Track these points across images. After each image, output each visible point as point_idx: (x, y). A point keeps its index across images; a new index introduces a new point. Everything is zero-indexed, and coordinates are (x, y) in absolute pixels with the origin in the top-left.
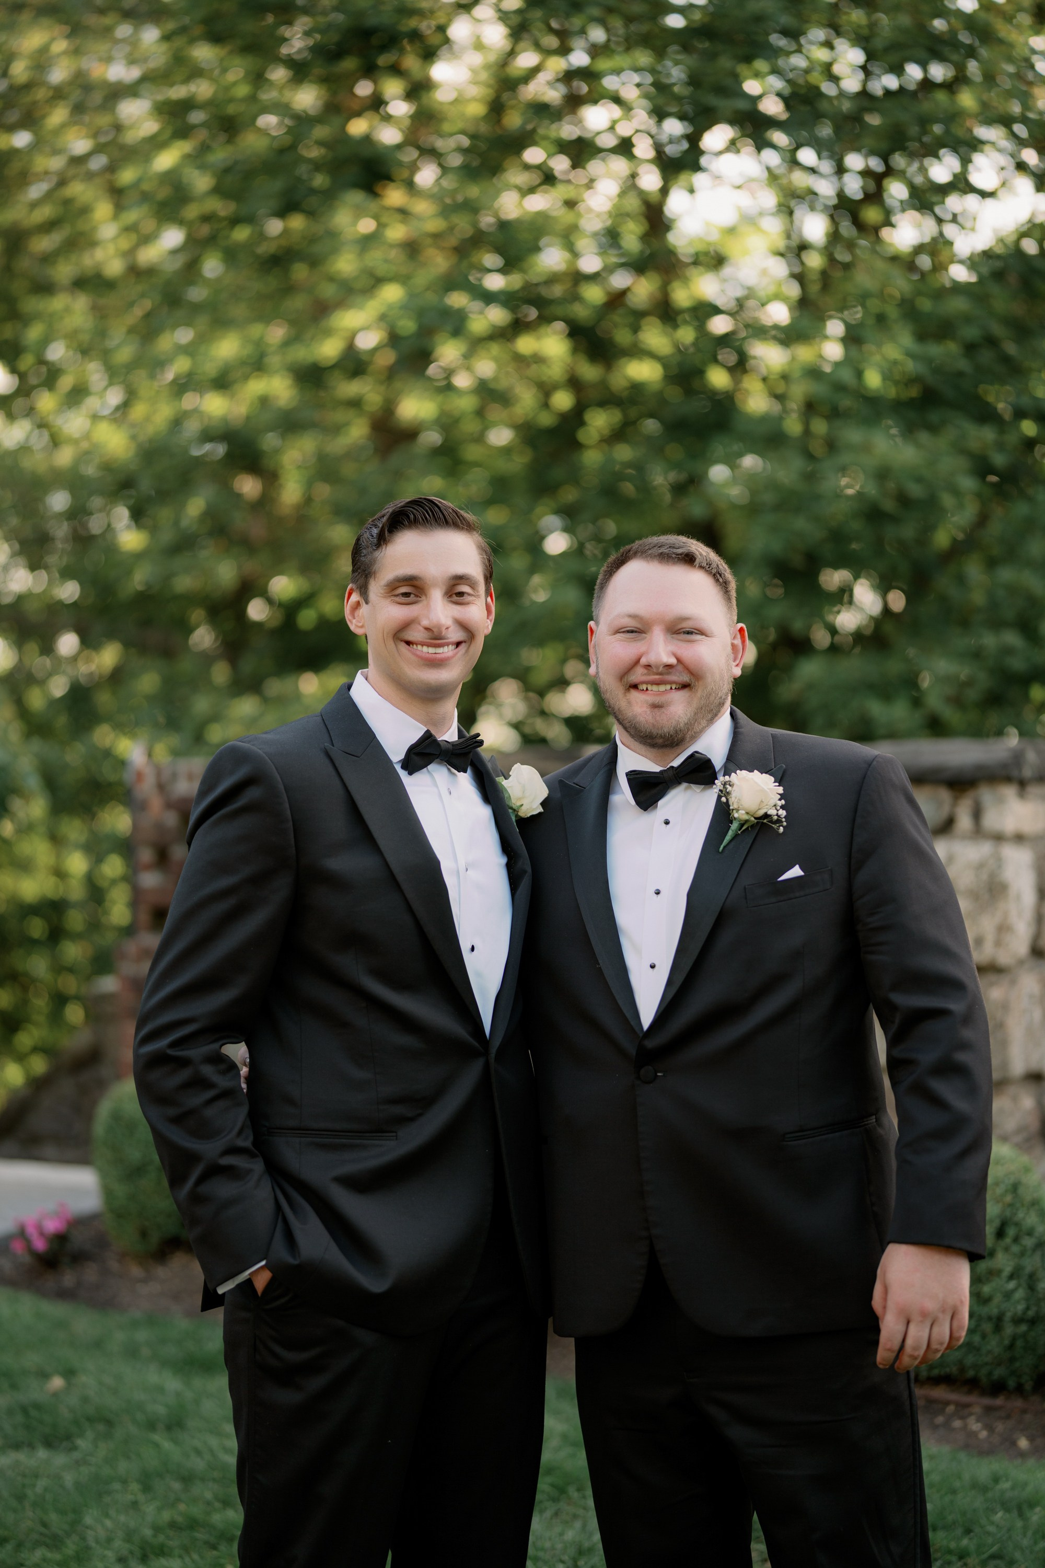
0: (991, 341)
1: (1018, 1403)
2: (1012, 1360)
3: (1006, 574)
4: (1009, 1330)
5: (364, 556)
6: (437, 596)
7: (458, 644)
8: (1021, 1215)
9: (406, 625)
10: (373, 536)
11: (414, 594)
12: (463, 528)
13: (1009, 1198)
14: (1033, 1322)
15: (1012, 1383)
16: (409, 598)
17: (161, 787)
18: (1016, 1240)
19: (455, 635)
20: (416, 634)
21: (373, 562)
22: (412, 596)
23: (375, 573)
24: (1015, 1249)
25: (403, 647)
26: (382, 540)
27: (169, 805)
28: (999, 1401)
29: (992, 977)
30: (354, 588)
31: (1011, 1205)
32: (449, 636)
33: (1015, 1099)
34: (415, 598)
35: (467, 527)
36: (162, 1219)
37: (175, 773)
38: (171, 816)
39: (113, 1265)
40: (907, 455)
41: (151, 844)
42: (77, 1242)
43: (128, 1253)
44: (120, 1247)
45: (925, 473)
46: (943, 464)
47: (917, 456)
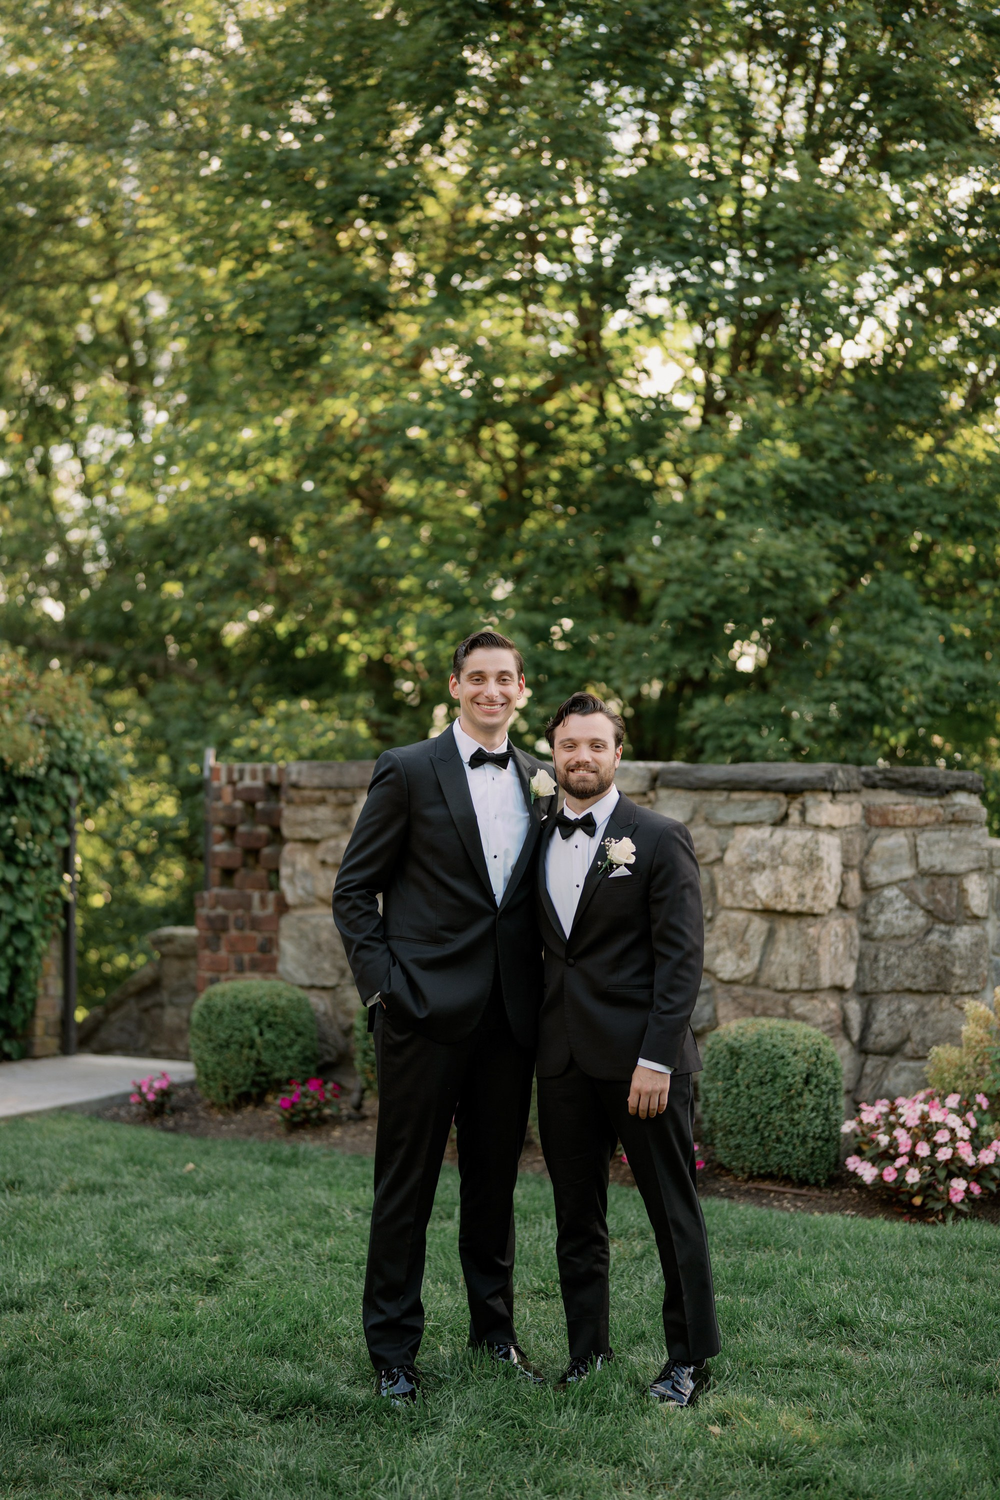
0: (851, 456)
1: (816, 1193)
2: (812, 1164)
3: (857, 638)
4: (811, 1143)
5: (458, 660)
6: (492, 681)
7: (503, 705)
8: (820, 1071)
9: (477, 695)
10: (462, 651)
11: (481, 680)
12: (507, 647)
13: (813, 1059)
14: (827, 1141)
15: (812, 1180)
16: (479, 682)
17: (231, 782)
18: (817, 1086)
19: (501, 700)
20: (482, 700)
21: (462, 664)
23: (463, 669)
24: (816, 1092)
25: (476, 706)
26: (467, 653)
27: (236, 795)
28: (804, 1191)
29: (811, 920)
30: (454, 676)
31: (815, 1064)
32: (498, 701)
33: (824, 1002)
35: (510, 648)
36: (240, 1080)
37: (242, 773)
38: (239, 804)
39: (202, 1114)
40: (782, 545)
41: (223, 824)
42: (174, 1098)
43: (213, 1105)
44: (208, 1101)
45: (795, 560)
46: (809, 554)
47: (790, 546)
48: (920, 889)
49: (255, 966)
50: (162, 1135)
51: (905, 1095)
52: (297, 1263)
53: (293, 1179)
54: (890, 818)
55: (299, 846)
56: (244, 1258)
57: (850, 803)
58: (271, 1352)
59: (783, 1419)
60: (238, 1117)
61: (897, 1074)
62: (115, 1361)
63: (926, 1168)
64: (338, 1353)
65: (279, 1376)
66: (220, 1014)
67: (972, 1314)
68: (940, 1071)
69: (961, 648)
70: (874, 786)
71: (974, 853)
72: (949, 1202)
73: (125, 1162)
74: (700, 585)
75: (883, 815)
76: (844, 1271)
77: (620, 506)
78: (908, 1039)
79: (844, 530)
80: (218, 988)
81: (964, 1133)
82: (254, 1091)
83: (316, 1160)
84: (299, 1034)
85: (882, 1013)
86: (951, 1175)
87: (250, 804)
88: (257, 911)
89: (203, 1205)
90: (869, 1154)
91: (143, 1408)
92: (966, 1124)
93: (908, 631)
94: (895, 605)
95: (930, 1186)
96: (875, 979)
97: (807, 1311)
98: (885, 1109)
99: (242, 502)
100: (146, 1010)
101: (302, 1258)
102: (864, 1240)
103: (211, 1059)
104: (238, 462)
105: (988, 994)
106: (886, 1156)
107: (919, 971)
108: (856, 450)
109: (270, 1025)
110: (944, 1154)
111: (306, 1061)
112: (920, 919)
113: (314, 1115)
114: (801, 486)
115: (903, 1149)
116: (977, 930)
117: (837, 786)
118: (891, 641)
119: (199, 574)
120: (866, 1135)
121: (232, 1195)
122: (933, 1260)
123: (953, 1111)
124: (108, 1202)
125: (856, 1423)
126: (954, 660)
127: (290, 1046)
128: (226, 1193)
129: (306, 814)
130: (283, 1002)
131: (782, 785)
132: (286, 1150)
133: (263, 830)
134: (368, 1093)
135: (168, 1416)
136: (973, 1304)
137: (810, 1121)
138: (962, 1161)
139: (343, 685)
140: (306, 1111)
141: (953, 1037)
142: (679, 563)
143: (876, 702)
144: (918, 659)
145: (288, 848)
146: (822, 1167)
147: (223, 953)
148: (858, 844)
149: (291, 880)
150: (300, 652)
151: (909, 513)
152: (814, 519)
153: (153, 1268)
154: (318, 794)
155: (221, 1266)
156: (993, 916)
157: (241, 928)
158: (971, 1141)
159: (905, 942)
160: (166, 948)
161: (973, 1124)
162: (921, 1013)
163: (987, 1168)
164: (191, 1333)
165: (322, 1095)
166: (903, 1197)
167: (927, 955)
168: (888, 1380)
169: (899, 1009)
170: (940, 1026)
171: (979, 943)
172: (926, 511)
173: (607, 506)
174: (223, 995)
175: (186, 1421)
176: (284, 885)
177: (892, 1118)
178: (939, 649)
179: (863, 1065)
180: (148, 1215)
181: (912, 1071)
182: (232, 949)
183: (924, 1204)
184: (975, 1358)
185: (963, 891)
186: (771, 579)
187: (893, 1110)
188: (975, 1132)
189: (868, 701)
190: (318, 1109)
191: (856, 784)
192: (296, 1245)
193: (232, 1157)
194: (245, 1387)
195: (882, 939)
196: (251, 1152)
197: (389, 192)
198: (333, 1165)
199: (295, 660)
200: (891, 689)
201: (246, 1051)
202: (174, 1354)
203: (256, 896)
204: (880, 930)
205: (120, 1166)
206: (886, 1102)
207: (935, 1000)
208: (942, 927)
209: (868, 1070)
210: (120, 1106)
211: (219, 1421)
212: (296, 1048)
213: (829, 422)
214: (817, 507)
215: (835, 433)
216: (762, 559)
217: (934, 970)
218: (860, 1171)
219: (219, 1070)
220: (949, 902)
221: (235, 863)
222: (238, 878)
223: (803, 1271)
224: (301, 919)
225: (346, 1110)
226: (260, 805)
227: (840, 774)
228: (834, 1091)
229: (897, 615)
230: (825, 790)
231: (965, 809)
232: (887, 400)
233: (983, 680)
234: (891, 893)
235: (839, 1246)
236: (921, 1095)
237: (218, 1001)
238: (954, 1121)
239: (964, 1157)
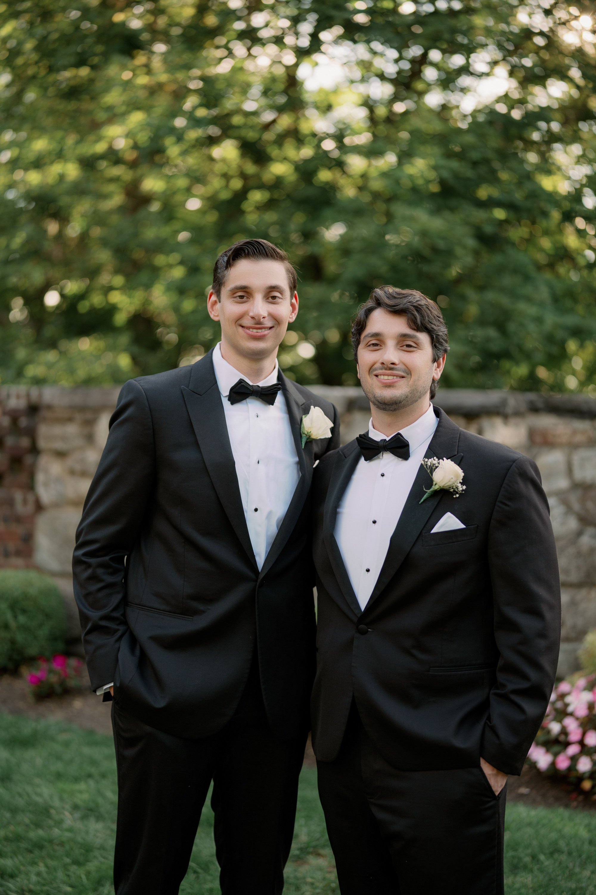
5: (219, 273)
6: (259, 298)
7: (271, 328)
9: (241, 317)
10: (224, 262)
11: (246, 296)
12: (277, 259)
16: (243, 300)
19: (268, 323)
20: (247, 322)
21: (224, 276)
22: (245, 298)
23: (224, 283)
25: (240, 329)
26: (229, 265)
30: (213, 292)
32: (265, 323)
34: (246, 300)
35: (281, 258)
37: (10, 394)
48: (574, 499)
49: (18, 553)
51: (563, 677)
54: (550, 438)
55: (52, 457)
57: (518, 425)
68: (593, 656)
70: (536, 410)
75: (544, 436)
82: (10, 665)
83: (52, 738)
84: (47, 617)
87: (16, 420)
88: (19, 509)
90: (543, 740)
106: (558, 743)
111: (54, 638)
113: (58, 688)
115: (573, 737)
117: (509, 410)
127: (40, 627)
129: (57, 430)
130: (34, 591)
131: (463, 409)
133: (24, 442)
139: (113, 329)
140: (51, 686)
144: (535, 312)
145: (43, 458)
149: (45, 485)
154: (67, 413)
157: (8, 522)
159: (561, 543)
165: (66, 671)
167: (579, 554)
176: (39, 488)
177: (560, 706)
178: (549, 303)
181: (566, 652)
183: (593, 787)
187: (560, 698)
189: (498, 342)
190: (63, 682)
191: (523, 409)
203: (19, 496)
207: (583, 593)
208: (592, 530)
212: (45, 629)
217: (585, 567)
221: (3, 467)
226: (23, 422)
227: (511, 400)
230: (499, 415)
236: (582, 681)
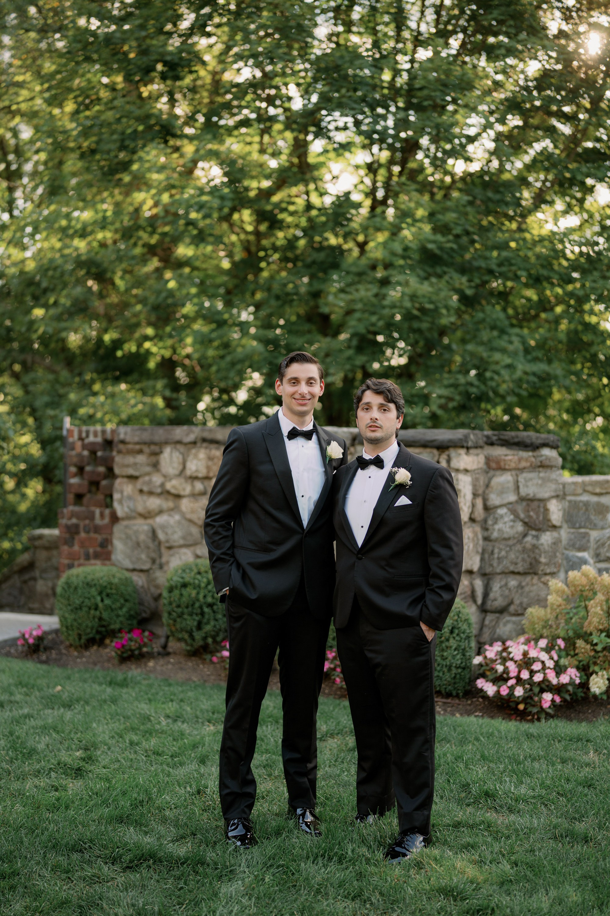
0: (468, 233)
1: (457, 701)
2: (455, 683)
3: (470, 347)
4: (454, 671)
5: (282, 370)
6: (303, 384)
7: (310, 399)
8: (460, 625)
9: (294, 394)
11: (296, 383)
13: (456, 617)
14: (464, 669)
15: (454, 693)
17: (81, 439)
18: (458, 635)
19: (308, 397)
20: (297, 396)
21: (285, 372)
23: (285, 375)
24: (458, 638)
25: (293, 400)
26: (287, 365)
27: (84, 447)
28: (449, 701)
31: (457, 621)
32: (306, 397)
36: (89, 630)
37: (88, 433)
38: (86, 453)
39: (64, 651)
40: (425, 288)
41: (75, 465)
42: (45, 642)
43: (71, 645)
44: (67, 643)
45: (434, 298)
46: (443, 294)
47: (430, 289)
48: (520, 509)
49: (97, 556)
50: (39, 666)
51: (511, 639)
52: (133, 756)
53: (125, 696)
54: (502, 464)
55: (125, 480)
56: (99, 753)
57: (477, 455)
58: (120, 820)
59: (459, 865)
60: (87, 653)
61: (505, 625)
62: (17, 830)
63: (527, 686)
64: (164, 820)
65: (126, 839)
66: (76, 588)
67: (568, 787)
68: (533, 623)
69: (534, 354)
70: (492, 444)
71: (553, 486)
72: (541, 707)
73: (16, 685)
74: (374, 313)
75: (498, 462)
76: (483, 757)
77: (322, 263)
78: (511, 603)
79: (464, 279)
80: (75, 571)
81: (550, 664)
82: (98, 637)
83: (139, 683)
84: (126, 600)
85: (496, 587)
86: (542, 691)
87: (93, 453)
88: (98, 521)
89: (68, 715)
90: (491, 677)
91: (38, 863)
92: (552, 658)
93: (503, 343)
94: (493, 328)
95: (531, 698)
96: (491, 565)
97: (464, 786)
98: (500, 649)
99: (84, 258)
100: (25, 582)
101: (136, 752)
102: (492, 734)
103: (70, 617)
104: (80, 232)
105: (562, 575)
106: (500, 679)
107: (519, 560)
108: (471, 229)
109: (108, 595)
110: (538, 678)
111: (131, 617)
112: (520, 527)
113: (137, 652)
114: (437, 252)
115: (512, 674)
116: (555, 534)
117: (470, 444)
118: (492, 349)
119: (56, 303)
120: (488, 665)
121: (88, 708)
122: (537, 748)
123: (542, 649)
124: (7, 714)
125: (506, 867)
126: (530, 361)
127: (121, 608)
128: (83, 706)
129: (130, 460)
130: (116, 581)
131: (436, 444)
132: (120, 677)
133: (102, 469)
134: (171, 639)
135: (55, 868)
136: (568, 780)
137: (454, 657)
138: (549, 682)
139: (147, 374)
140: (132, 651)
141: (542, 602)
142: (361, 300)
143: (483, 387)
144: (508, 361)
145: (118, 481)
146: (460, 685)
147: (76, 548)
148: (482, 480)
149: (120, 502)
150: (119, 353)
151: (504, 269)
152: (445, 273)
153: (39, 761)
154: (138, 447)
155: (83, 759)
156: (565, 526)
157: (88, 532)
158: (554, 668)
159: (511, 542)
160: (37, 543)
161: (556, 657)
162: (520, 586)
163: (564, 686)
164: (67, 808)
165: (142, 640)
166: (513, 705)
167: (524, 550)
168: (522, 836)
169: (506, 584)
170: (532, 594)
171: (556, 543)
172: (514, 268)
173: (314, 262)
174: (78, 576)
175: (67, 872)
176: (116, 505)
177: (505, 654)
178: (521, 354)
179: (484, 619)
180: (33, 722)
181: (514, 623)
182: (82, 545)
183: (525, 709)
184: (575, 819)
185: (546, 510)
186: (419, 310)
187: (505, 649)
188: (557, 663)
189: (478, 387)
190: (140, 648)
191: (481, 443)
192: (132, 743)
193: (85, 681)
194: (105, 847)
195: (496, 540)
196: (97, 677)
197: (176, 60)
198: (150, 686)
199: (115, 358)
200: (492, 379)
201: (92, 612)
202: (56, 823)
203: (97, 512)
204: (495, 535)
205: (13, 688)
206: (500, 643)
207: (528, 578)
208: (534, 533)
209: (487, 622)
210: (11, 646)
211: (89, 871)
212: (125, 610)
213: (454, 211)
214: (447, 265)
215: (459, 218)
216: (413, 297)
217: (528, 560)
218: (485, 688)
219: (75, 624)
220: (538, 518)
221: (84, 490)
222: (85, 500)
223: (458, 758)
224: (127, 527)
225: (156, 647)
226: (99, 454)
227: (472, 437)
228: (468, 637)
229: (495, 333)
230: (462, 447)
231: (548, 458)
232: (490, 199)
233: (548, 374)
234: (502, 511)
235: (477, 739)
236: (522, 639)
237: (74, 579)
238: (544, 656)
239: (550, 679)
